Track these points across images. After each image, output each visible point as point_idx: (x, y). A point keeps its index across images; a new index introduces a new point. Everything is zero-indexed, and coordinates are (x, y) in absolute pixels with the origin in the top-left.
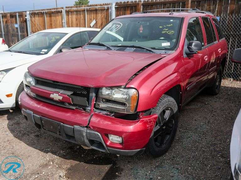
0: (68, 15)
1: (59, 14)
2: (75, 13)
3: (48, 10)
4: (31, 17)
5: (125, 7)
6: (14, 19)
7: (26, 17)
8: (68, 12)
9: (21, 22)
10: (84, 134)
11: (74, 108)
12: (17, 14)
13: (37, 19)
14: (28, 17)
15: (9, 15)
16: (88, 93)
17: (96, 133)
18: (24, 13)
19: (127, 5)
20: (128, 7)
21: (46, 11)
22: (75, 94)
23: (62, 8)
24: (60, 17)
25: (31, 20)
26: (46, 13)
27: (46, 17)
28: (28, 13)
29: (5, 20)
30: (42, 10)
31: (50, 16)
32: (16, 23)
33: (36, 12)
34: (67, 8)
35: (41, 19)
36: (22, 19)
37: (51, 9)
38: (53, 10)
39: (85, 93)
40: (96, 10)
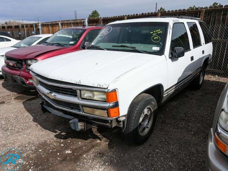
0: (62, 26)
1: (57, 25)
2: (66, 24)
3: (51, 22)
4: (42, 27)
5: (93, 22)
6: (32, 28)
7: (39, 27)
8: (62, 24)
9: (36, 30)
10: (18, 79)
11: (17, 69)
12: (34, 25)
13: (45, 29)
14: (40, 27)
15: (29, 25)
16: (22, 62)
17: (23, 78)
18: (38, 24)
19: (94, 20)
20: (94, 21)
21: (50, 23)
22: (18, 63)
23: (59, 21)
24: (58, 27)
25: (42, 29)
26: (50, 25)
27: (51, 27)
28: (40, 24)
29: (27, 29)
30: (48, 23)
31: (53, 27)
32: (34, 31)
33: (45, 24)
34: (61, 21)
35: (47, 28)
36: (37, 28)
37: (52, 22)
38: (54, 23)
39: (21, 62)
40: (77, 23)
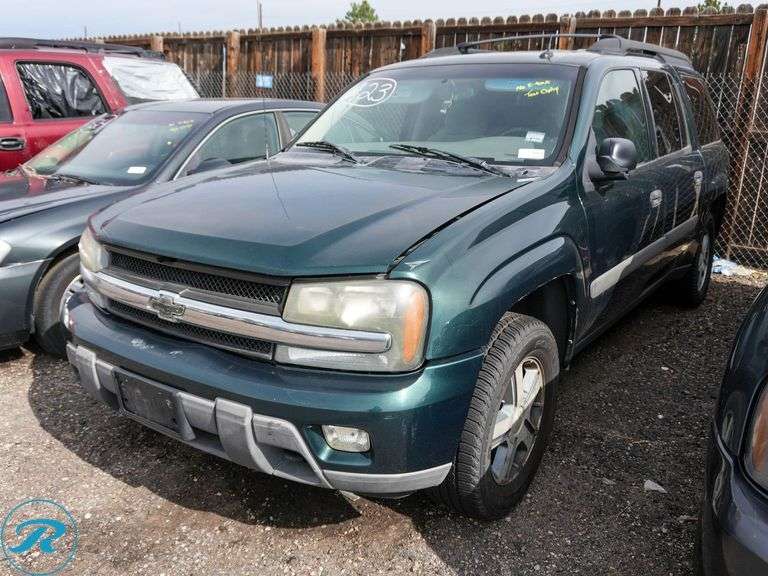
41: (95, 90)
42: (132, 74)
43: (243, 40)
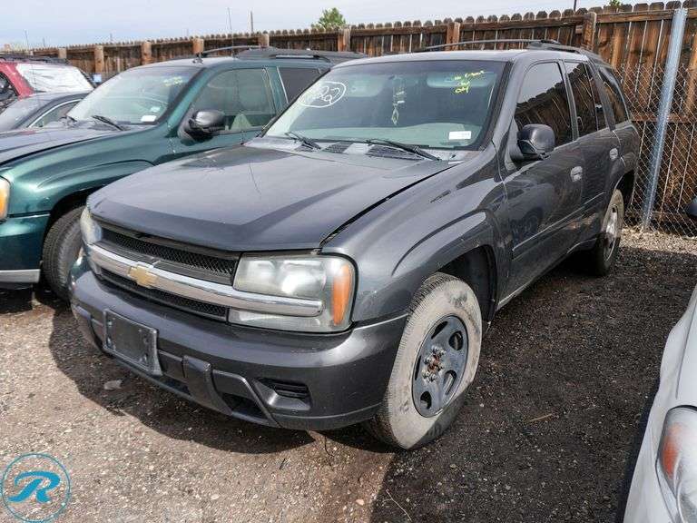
41: (10, 87)
42: (39, 75)
43: (153, 47)
